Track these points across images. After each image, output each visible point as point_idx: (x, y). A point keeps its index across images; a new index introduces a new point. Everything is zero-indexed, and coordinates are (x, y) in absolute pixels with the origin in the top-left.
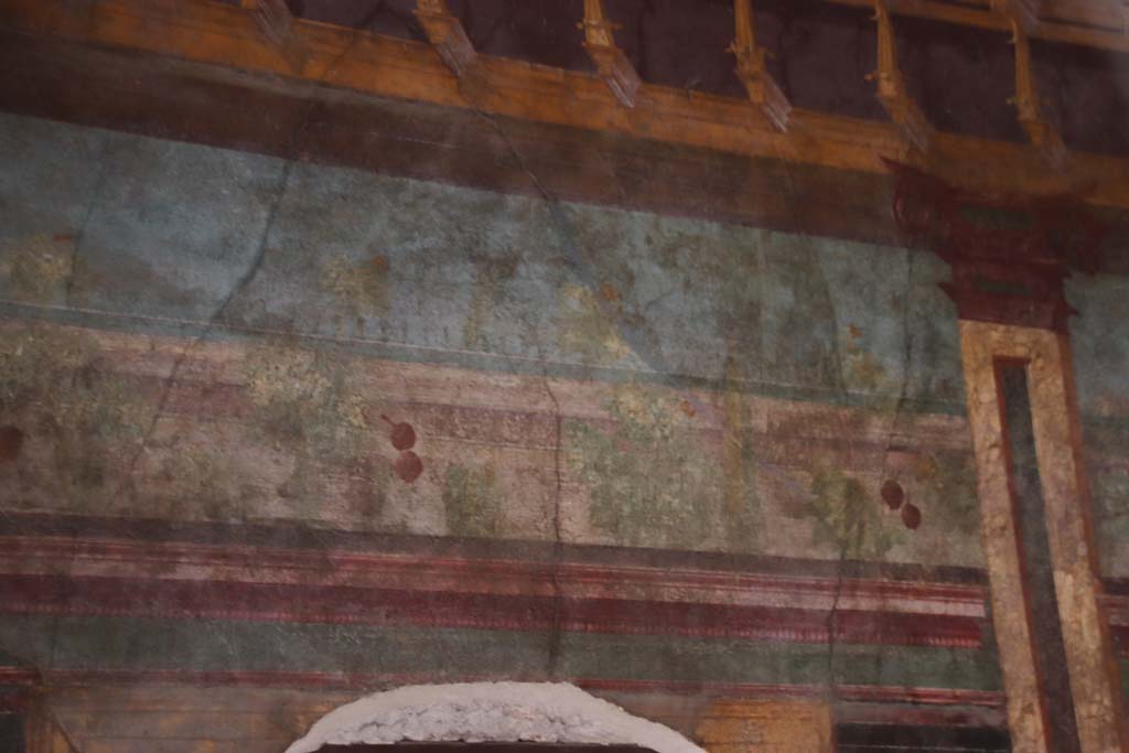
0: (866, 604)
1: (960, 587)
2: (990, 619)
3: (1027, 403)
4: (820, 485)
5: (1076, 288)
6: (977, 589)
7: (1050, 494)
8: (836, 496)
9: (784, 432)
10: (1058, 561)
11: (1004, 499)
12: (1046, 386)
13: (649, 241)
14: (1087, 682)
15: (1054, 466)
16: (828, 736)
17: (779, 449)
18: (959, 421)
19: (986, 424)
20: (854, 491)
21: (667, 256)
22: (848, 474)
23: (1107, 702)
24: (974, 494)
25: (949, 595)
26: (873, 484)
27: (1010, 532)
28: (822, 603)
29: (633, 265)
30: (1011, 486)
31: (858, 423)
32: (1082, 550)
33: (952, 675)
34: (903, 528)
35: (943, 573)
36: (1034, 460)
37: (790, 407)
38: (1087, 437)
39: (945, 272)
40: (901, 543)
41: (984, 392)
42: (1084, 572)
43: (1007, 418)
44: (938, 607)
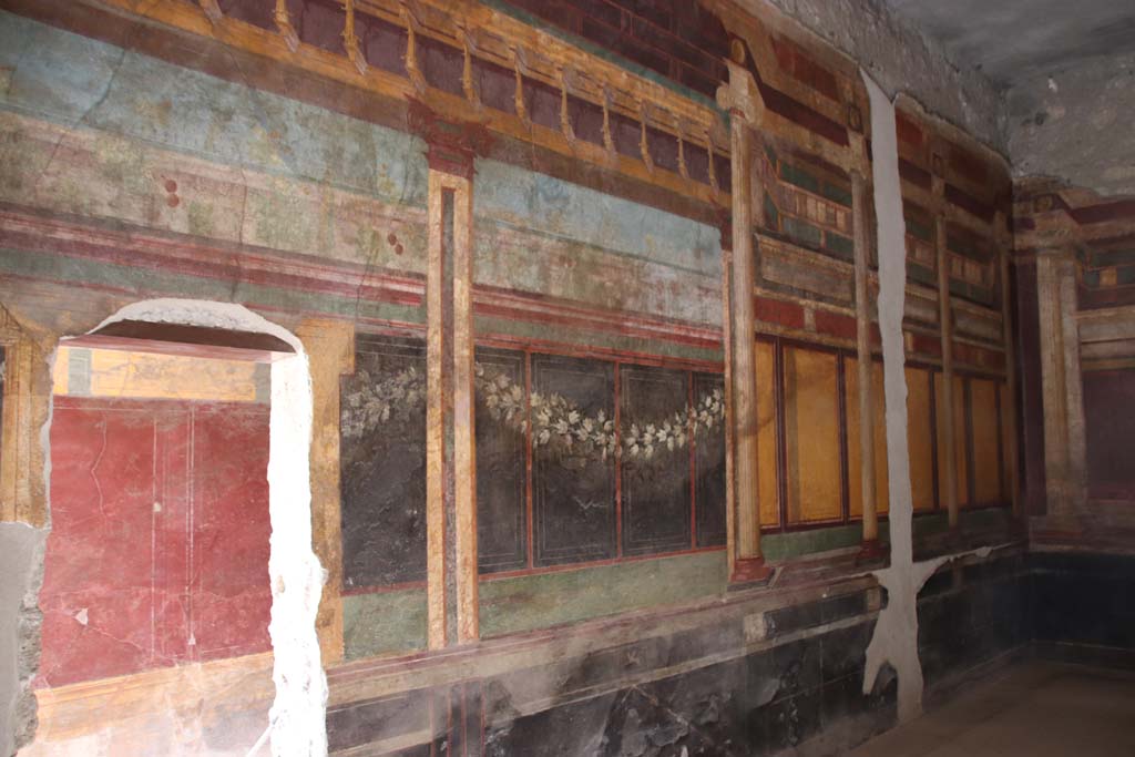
0: (376, 284)
1: (416, 281)
2: (426, 295)
3: (452, 208)
4: (361, 231)
5: (478, 162)
6: (422, 283)
7: (457, 246)
8: (368, 237)
9: (349, 207)
10: (456, 274)
11: (438, 247)
12: (461, 202)
13: (296, 113)
14: (461, 324)
15: (460, 234)
16: (352, 336)
17: (345, 214)
18: (424, 212)
19: (435, 214)
20: (376, 236)
21: (304, 122)
22: (374, 228)
23: (467, 331)
24: (426, 243)
25: (410, 284)
26: (385, 234)
27: (439, 260)
28: (356, 282)
29: (287, 123)
30: (442, 241)
31: (381, 207)
32: (467, 270)
33: (407, 317)
34: (394, 253)
35: (409, 274)
36: (452, 232)
37: (352, 196)
38: (475, 224)
39: (426, 147)
40: (393, 259)
41: (436, 201)
42: (466, 280)
43: (444, 213)
44: (405, 288)
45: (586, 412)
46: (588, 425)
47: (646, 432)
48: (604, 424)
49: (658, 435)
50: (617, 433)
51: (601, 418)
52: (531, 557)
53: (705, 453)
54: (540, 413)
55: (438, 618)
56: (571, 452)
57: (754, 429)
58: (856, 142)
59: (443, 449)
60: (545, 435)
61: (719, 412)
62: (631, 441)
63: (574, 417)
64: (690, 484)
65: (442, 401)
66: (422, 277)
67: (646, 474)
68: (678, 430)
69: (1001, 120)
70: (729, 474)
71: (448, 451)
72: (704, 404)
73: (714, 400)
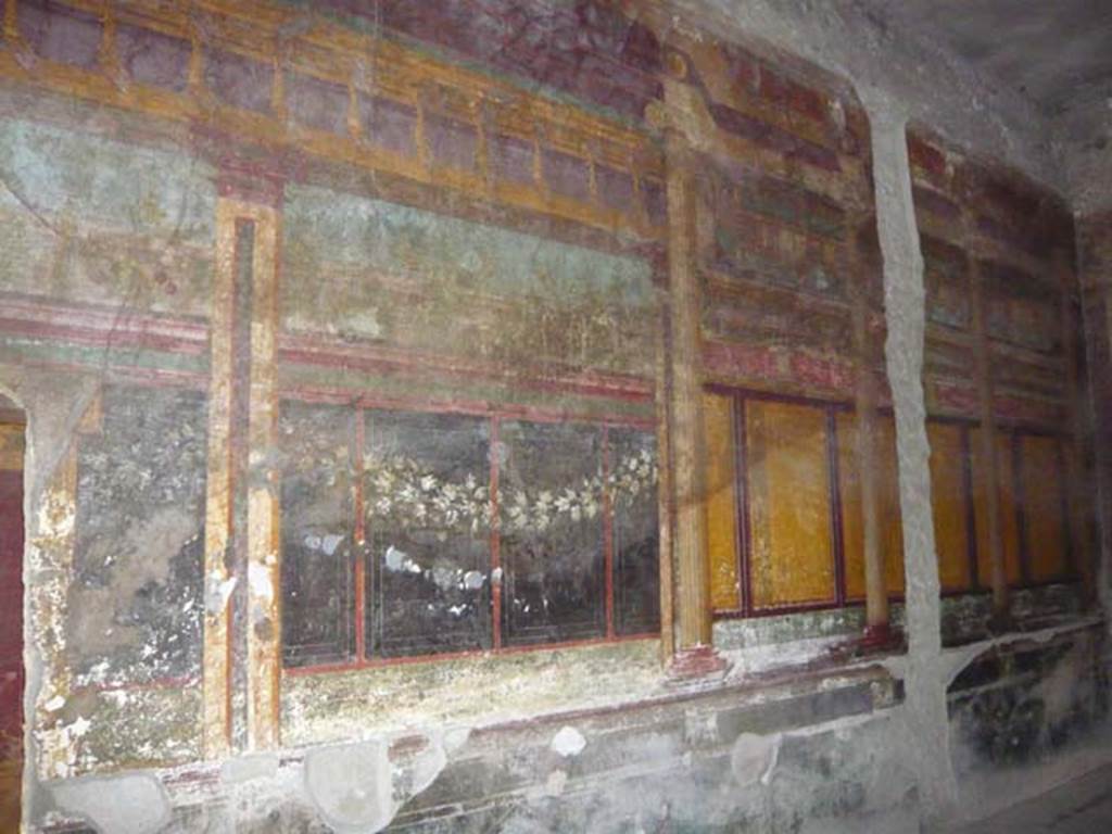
0: (134, 328)
1: (195, 325)
2: (209, 342)
3: (251, 241)
5: (290, 189)
6: (205, 326)
7: (257, 284)
8: (125, 274)
10: (255, 316)
11: (229, 285)
12: (264, 235)
13: (27, 136)
14: (260, 373)
15: (262, 271)
17: (93, 249)
18: (209, 245)
19: (225, 248)
20: (137, 273)
21: (37, 145)
23: (270, 383)
24: (212, 281)
25: (187, 328)
26: (150, 272)
27: (230, 301)
28: (106, 326)
30: (235, 279)
31: (146, 240)
32: (270, 312)
33: (180, 366)
34: (164, 294)
35: (185, 317)
36: (250, 268)
39: (214, 172)
40: (162, 302)
41: (226, 234)
42: (269, 323)
44: (179, 333)
45: (443, 477)
46: (450, 492)
47: (538, 499)
48: (474, 490)
49: (557, 503)
50: (494, 501)
51: (471, 485)
52: (361, 646)
53: (629, 525)
54: (376, 478)
55: (217, 721)
56: (424, 525)
57: (701, 495)
58: (850, 167)
59: (230, 521)
60: (384, 505)
61: (649, 476)
62: (514, 511)
63: (428, 483)
64: (605, 560)
65: (231, 464)
66: (203, 320)
67: (539, 549)
68: (587, 497)
69: (1057, 147)
70: (664, 549)
71: (238, 522)
72: (627, 468)
73: (641, 462)
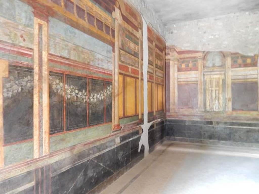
0: (15, 49)
1: (30, 50)
2: (33, 55)
3: (42, 30)
4: (10, 32)
5: (50, 18)
6: (32, 51)
7: (43, 42)
8: (13, 35)
9: (5, 23)
10: (43, 50)
11: (37, 41)
12: (45, 29)
14: (45, 64)
15: (44, 39)
16: (7, 66)
17: (4, 26)
18: (33, 30)
19: (36, 31)
20: (16, 34)
22: (15, 32)
23: (47, 67)
24: (33, 39)
25: (28, 51)
26: (19, 34)
27: (38, 45)
28: (9, 48)
30: (39, 40)
31: (17, 25)
32: (46, 49)
33: (27, 61)
34: (23, 41)
35: (28, 48)
36: (42, 37)
37: (7, 20)
38: (49, 37)
39: (33, 10)
40: (22, 43)
41: (36, 27)
42: (46, 52)
43: (39, 31)
44: (26, 52)
45: (80, 90)
46: (80, 93)
47: (95, 95)
48: (84, 93)
49: (98, 96)
50: (88, 96)
51: (84, 92)
52: (65, 129)
53: (108, 101)
54: (68, 90)
55: (37, 149)
56: (76, 101)
57: (118, 95)
58: (140, 31)
59: (39, 100)
60: (69, 96)
61: (111, 91)
62: (91, 98)
63: (77, 91)
64: (104, 108)
65: (39, 86)
66: (32, 49)
67: (94, 106)
68: (102, 95)
69: (165, 32)
70: (113, 105)
71: (40, 101)
72: (108, 89)
73: (110, 88)
